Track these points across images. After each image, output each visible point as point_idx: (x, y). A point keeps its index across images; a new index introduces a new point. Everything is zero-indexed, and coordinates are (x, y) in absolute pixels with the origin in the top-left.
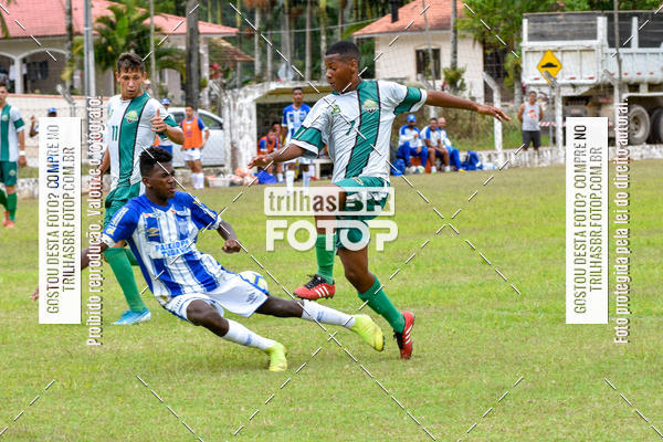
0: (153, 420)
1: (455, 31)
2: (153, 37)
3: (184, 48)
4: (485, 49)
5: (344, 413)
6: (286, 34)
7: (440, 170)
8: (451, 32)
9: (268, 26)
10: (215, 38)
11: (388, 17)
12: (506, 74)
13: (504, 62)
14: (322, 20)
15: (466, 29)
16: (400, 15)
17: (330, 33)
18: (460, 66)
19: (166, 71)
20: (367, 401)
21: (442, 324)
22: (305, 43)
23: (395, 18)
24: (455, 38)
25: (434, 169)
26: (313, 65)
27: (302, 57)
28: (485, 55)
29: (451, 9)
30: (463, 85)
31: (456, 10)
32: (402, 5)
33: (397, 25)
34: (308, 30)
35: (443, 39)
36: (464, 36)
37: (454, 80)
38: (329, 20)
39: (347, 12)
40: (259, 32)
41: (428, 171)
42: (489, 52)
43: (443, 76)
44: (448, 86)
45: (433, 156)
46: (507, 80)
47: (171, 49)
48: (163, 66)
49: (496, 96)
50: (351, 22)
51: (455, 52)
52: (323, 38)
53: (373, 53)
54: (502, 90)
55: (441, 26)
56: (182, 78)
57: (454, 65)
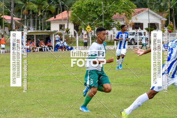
0: (8, 102)
1: (68, 21)
2: (4, 20)
3: (10, 23)
4: (74, 25)
5: (49, 102)
6: (31, 20)
7: (65, 50)
8: (67, 21)
9: (28, 18)
10: (16, 21)
11: (54, 17)
12: (79, 30)
13: (79, 28)
14: (39, 17)
15: (71, 20)
16: (56, 17)
17: (41, 20)
18: (69, 28)
19: (6, 27)
20: (54, 99)
21: (69, 83)
22: (35, 22)
23: (55, 18)
24: (68, 22)
25: (63, 50)
26: (37, 27)
27: (35, 25)
28: (74, 26)
29: (67, 16)
30: (69, 32)
31: (68, 16)
32: (56, 15)
33: (56, 19)
34: (36, 19)
35: (66, 22)
36: (70, 22)
37: (68, 31)
38: (41, 17)
39: (44, 16)
40: (26, 20)
41: (62, 51)
42: (75, 25)
43: (65, 30)
44: (66, 32)
45: (63, 47)
46: (79, 31)
47: (7, 23)
48: (5, 26)
49: (77, 35)
50: (45, 18)
51: (68, 25)
52: (40, 21)
53: (50, 25)
54: (78, 34)
55: (65, 19)
56: (9, 29)
57: (68, 28)
